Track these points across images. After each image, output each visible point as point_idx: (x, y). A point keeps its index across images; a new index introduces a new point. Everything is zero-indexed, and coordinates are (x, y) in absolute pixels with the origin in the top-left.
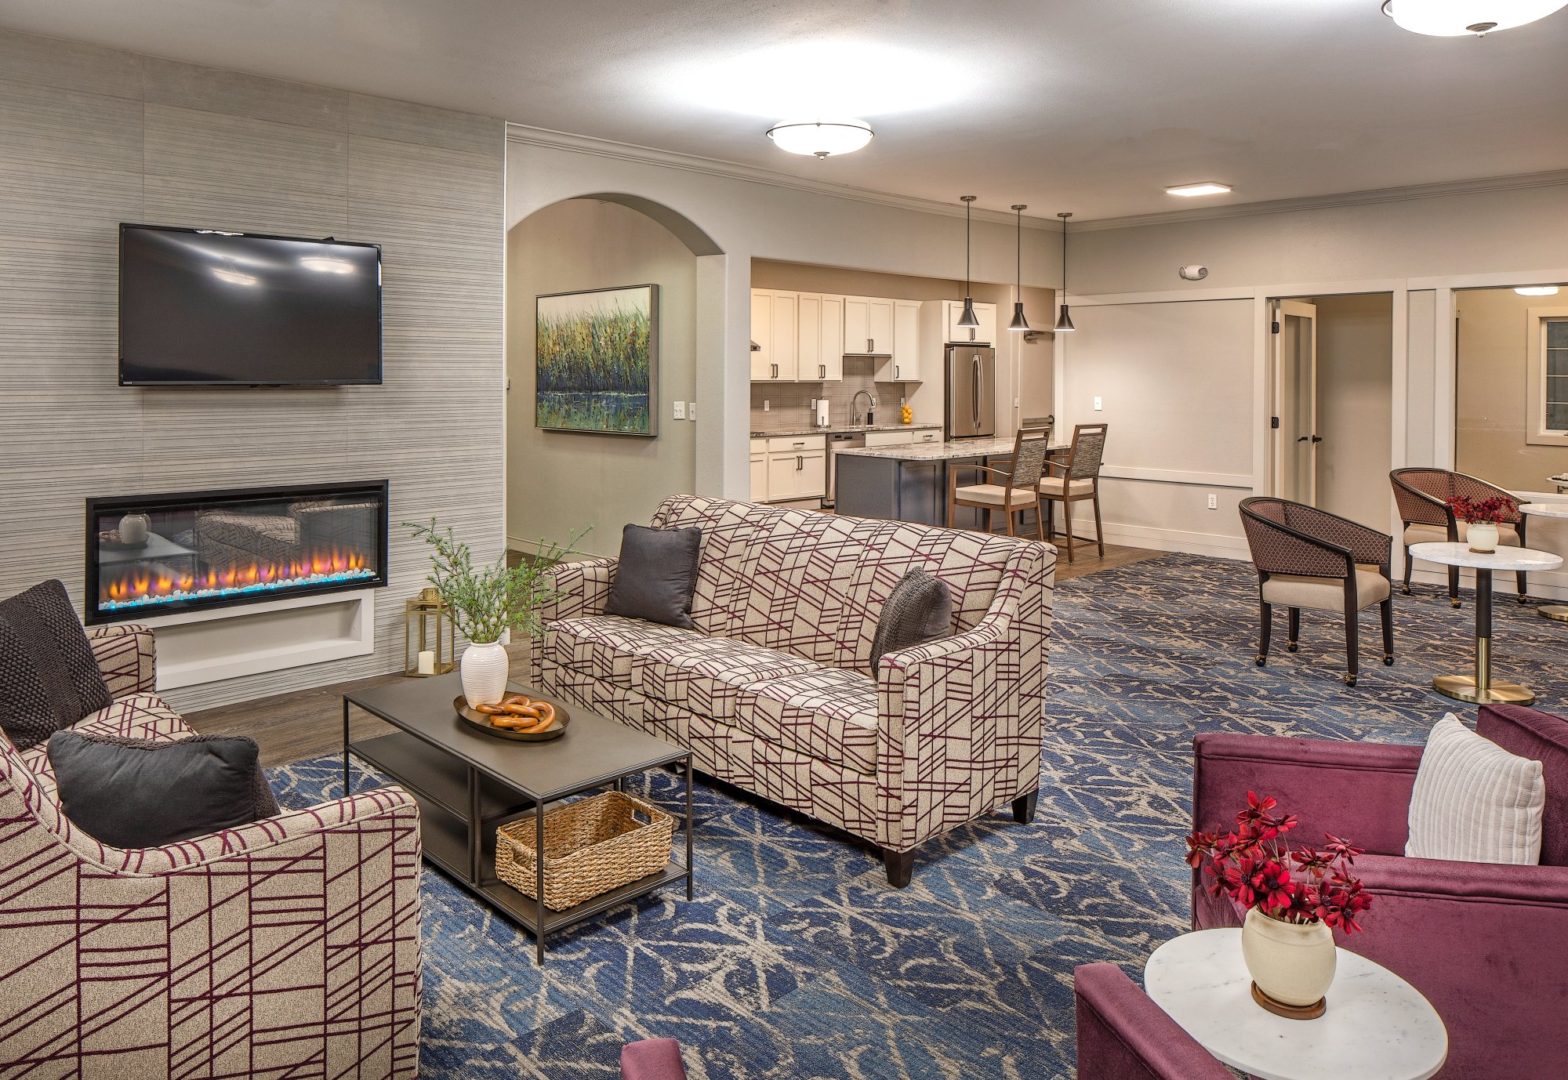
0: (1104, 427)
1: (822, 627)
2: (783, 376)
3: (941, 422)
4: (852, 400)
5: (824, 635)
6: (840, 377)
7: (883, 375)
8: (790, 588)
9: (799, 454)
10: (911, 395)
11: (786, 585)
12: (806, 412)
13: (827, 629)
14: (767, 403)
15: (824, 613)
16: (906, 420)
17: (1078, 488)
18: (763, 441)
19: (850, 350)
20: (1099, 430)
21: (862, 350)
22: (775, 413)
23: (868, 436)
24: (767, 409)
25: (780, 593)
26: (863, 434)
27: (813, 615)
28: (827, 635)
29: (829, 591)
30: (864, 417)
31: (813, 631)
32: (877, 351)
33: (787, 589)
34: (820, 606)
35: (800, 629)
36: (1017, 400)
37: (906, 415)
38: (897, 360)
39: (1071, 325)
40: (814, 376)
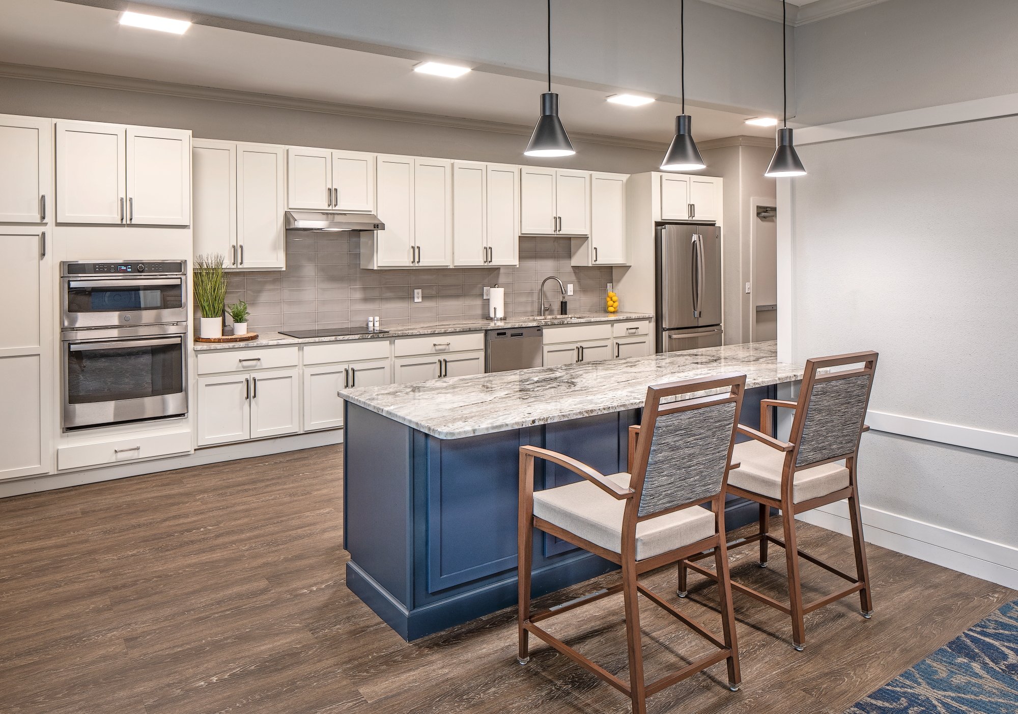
0: (871, 360)
2: (428, 260)
3: (651, 312)
4: (540, 287)
6: (515, 261)
7: (580, 259)
9: (442, 358)
10: (619, 281)
12: (478, 302)
14: (418, 293)
16: (611, 309)
17: (814, 484)
18: (386, 343)
19: (531, 228)
20: (860, 366)
21: (546, 228)
22: (429, 304)
23: (546, 332)
24: (418, 299)
26: (539, 329)
30: (557, 307)
32: (567, 230)
36: (749, 286)
37: (610, 303)
38: (595, 242)
39: (798, 165)
40: (478, 260)
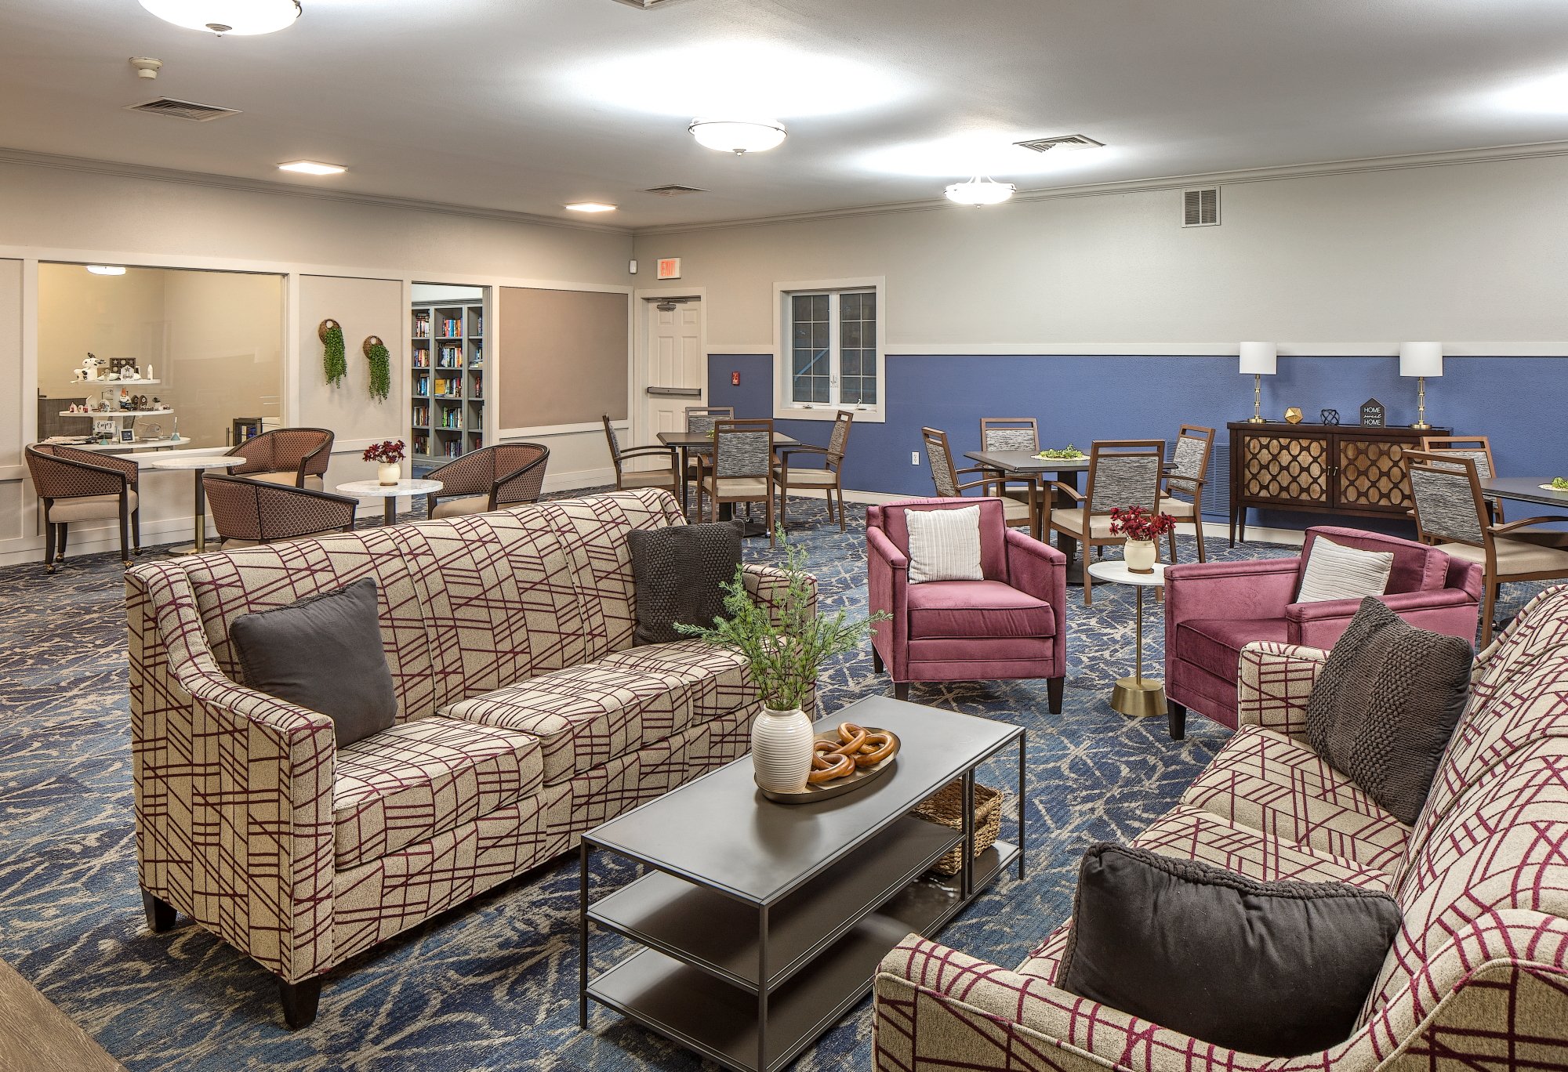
1: (563, 629)
5: (569, 635)
8: (509, 605)
11: (502, 605)
13: (568, 628)
15: (560, 614)
25: (499, 616)
27: (548, 622)
28: (573, 634)
29: (553, 589)
31: (557, 638)
33: (506, 608)
34: (552, 609)
35: (539, 643)
